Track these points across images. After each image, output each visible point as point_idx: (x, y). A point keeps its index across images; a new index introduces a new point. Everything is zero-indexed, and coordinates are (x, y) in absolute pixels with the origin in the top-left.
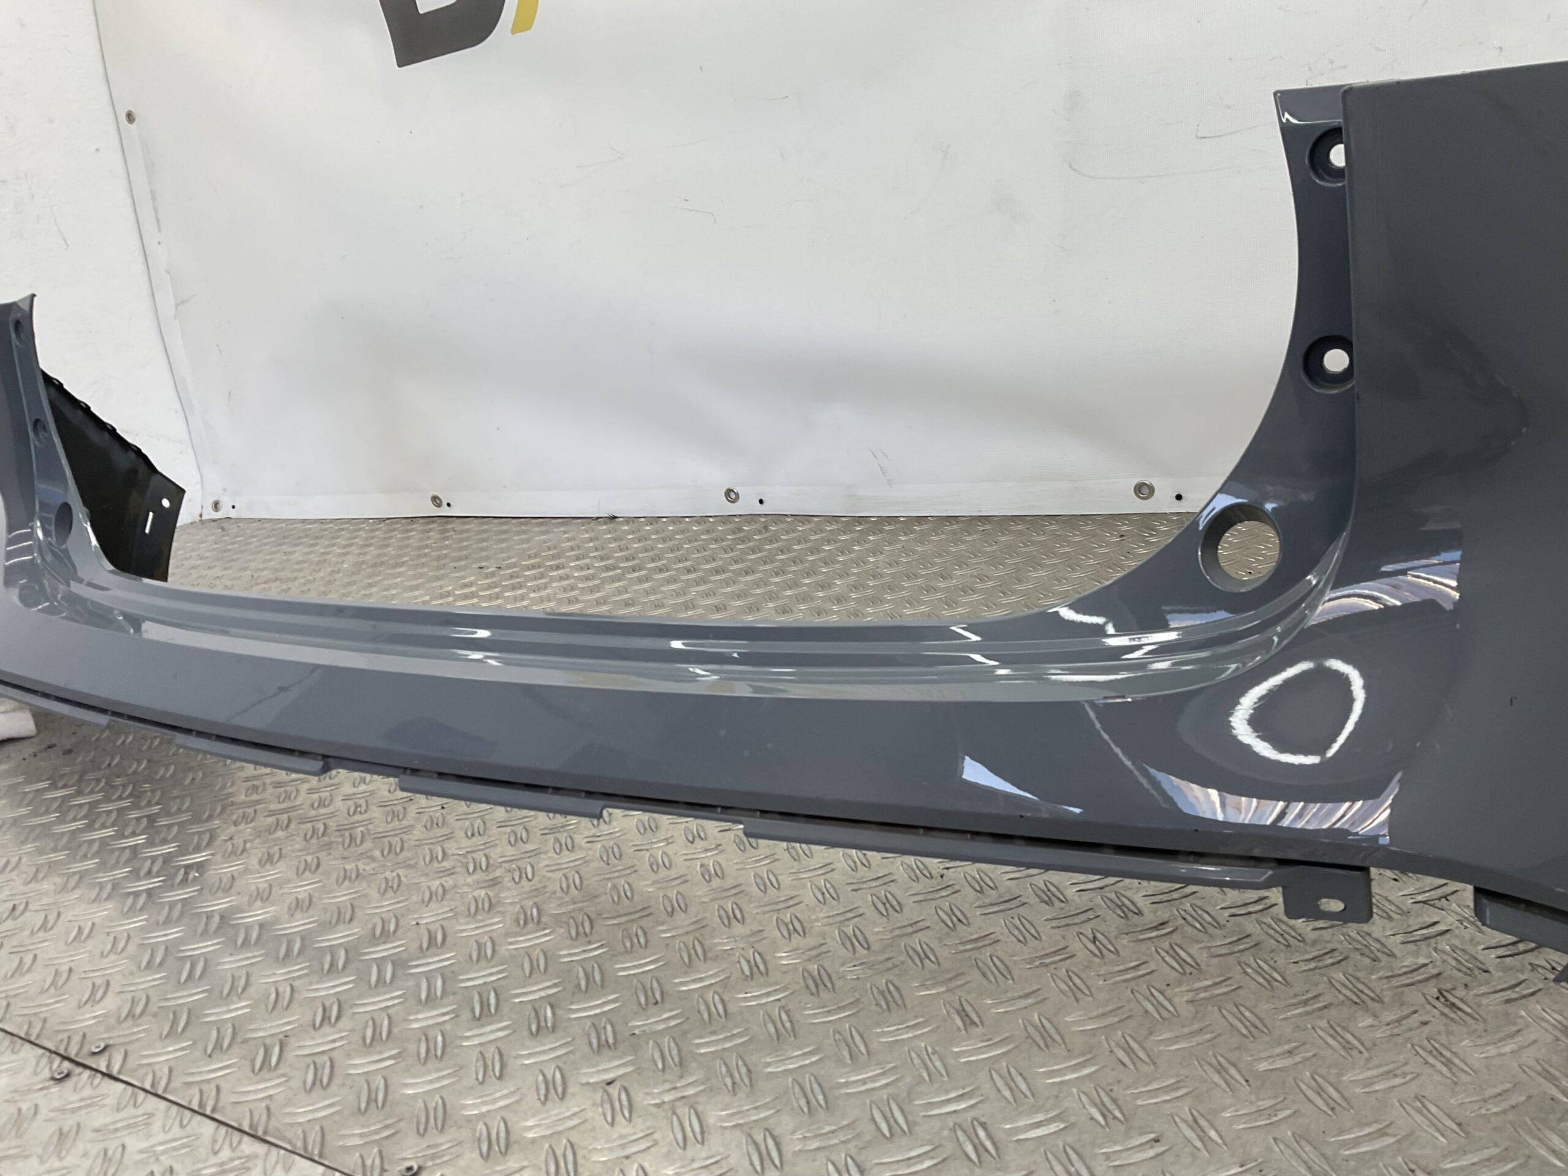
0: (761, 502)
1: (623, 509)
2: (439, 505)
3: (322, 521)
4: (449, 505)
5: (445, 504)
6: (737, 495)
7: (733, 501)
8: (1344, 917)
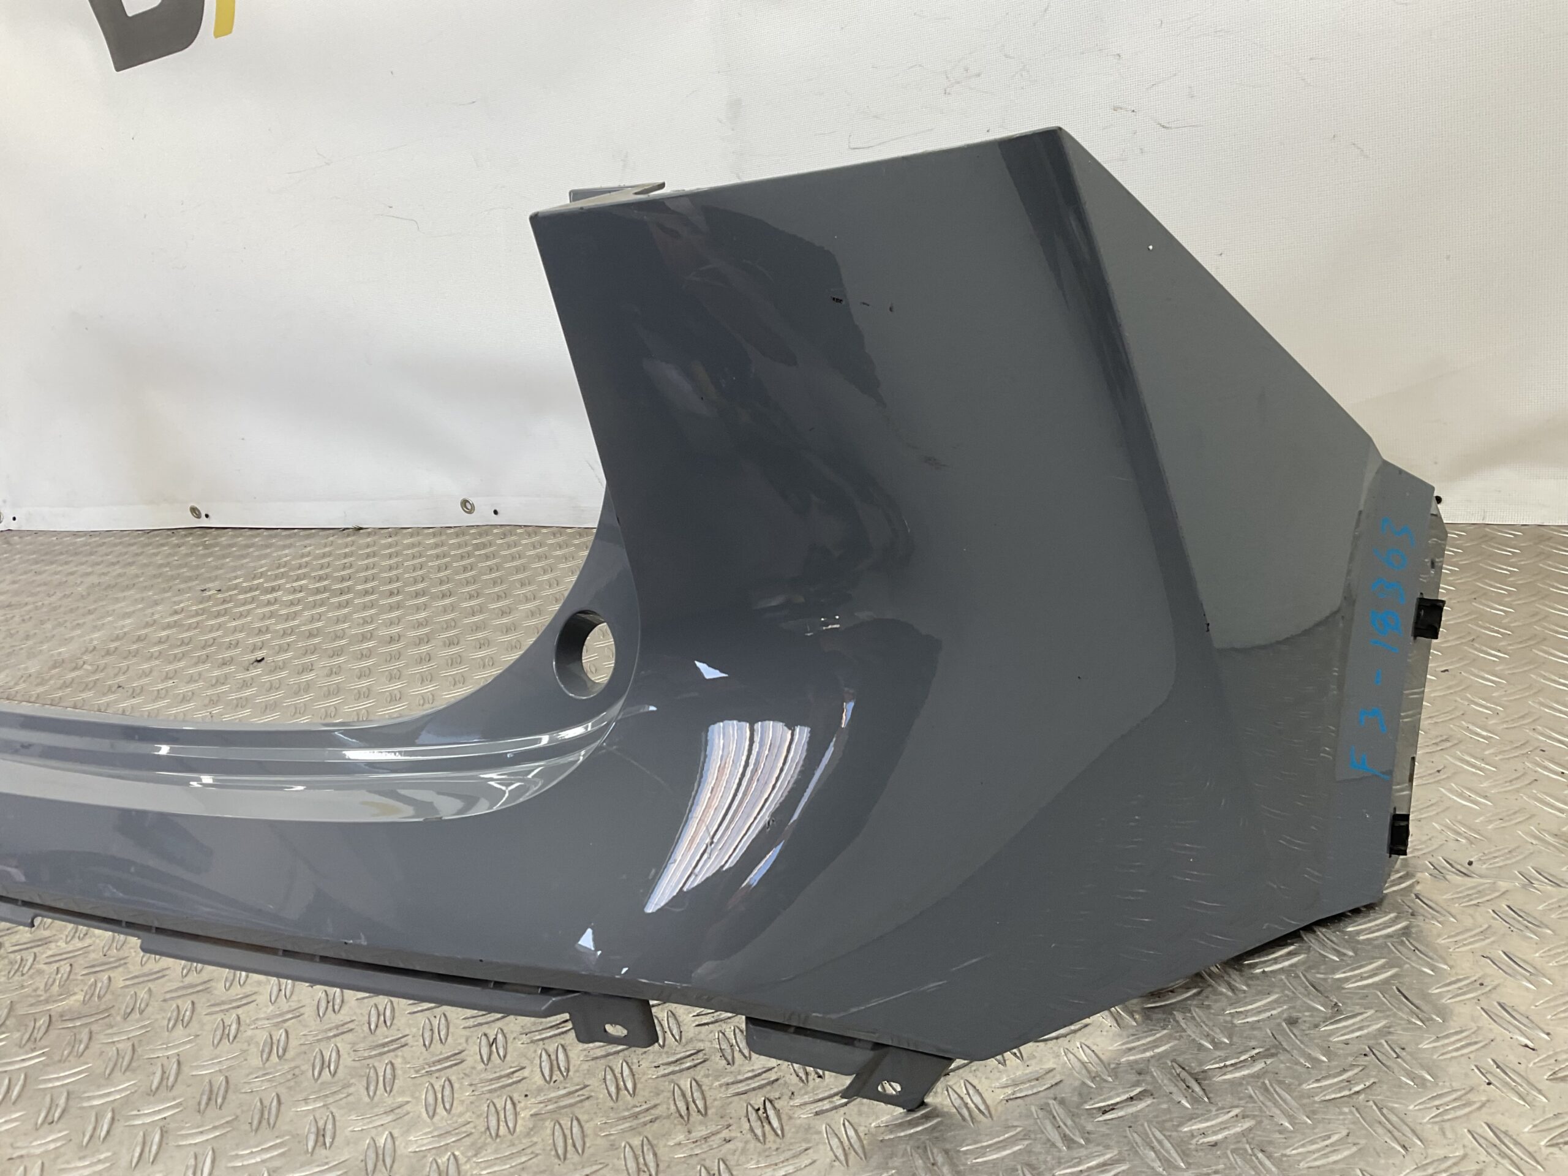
0: (496, 512)
1: (370, 521)
2: (199, 516)
3: (92, 534)
4: (207, 516)
5: (203, 515)
6: (473, 506)
7: (470, 512)
8: (627, 1041)
